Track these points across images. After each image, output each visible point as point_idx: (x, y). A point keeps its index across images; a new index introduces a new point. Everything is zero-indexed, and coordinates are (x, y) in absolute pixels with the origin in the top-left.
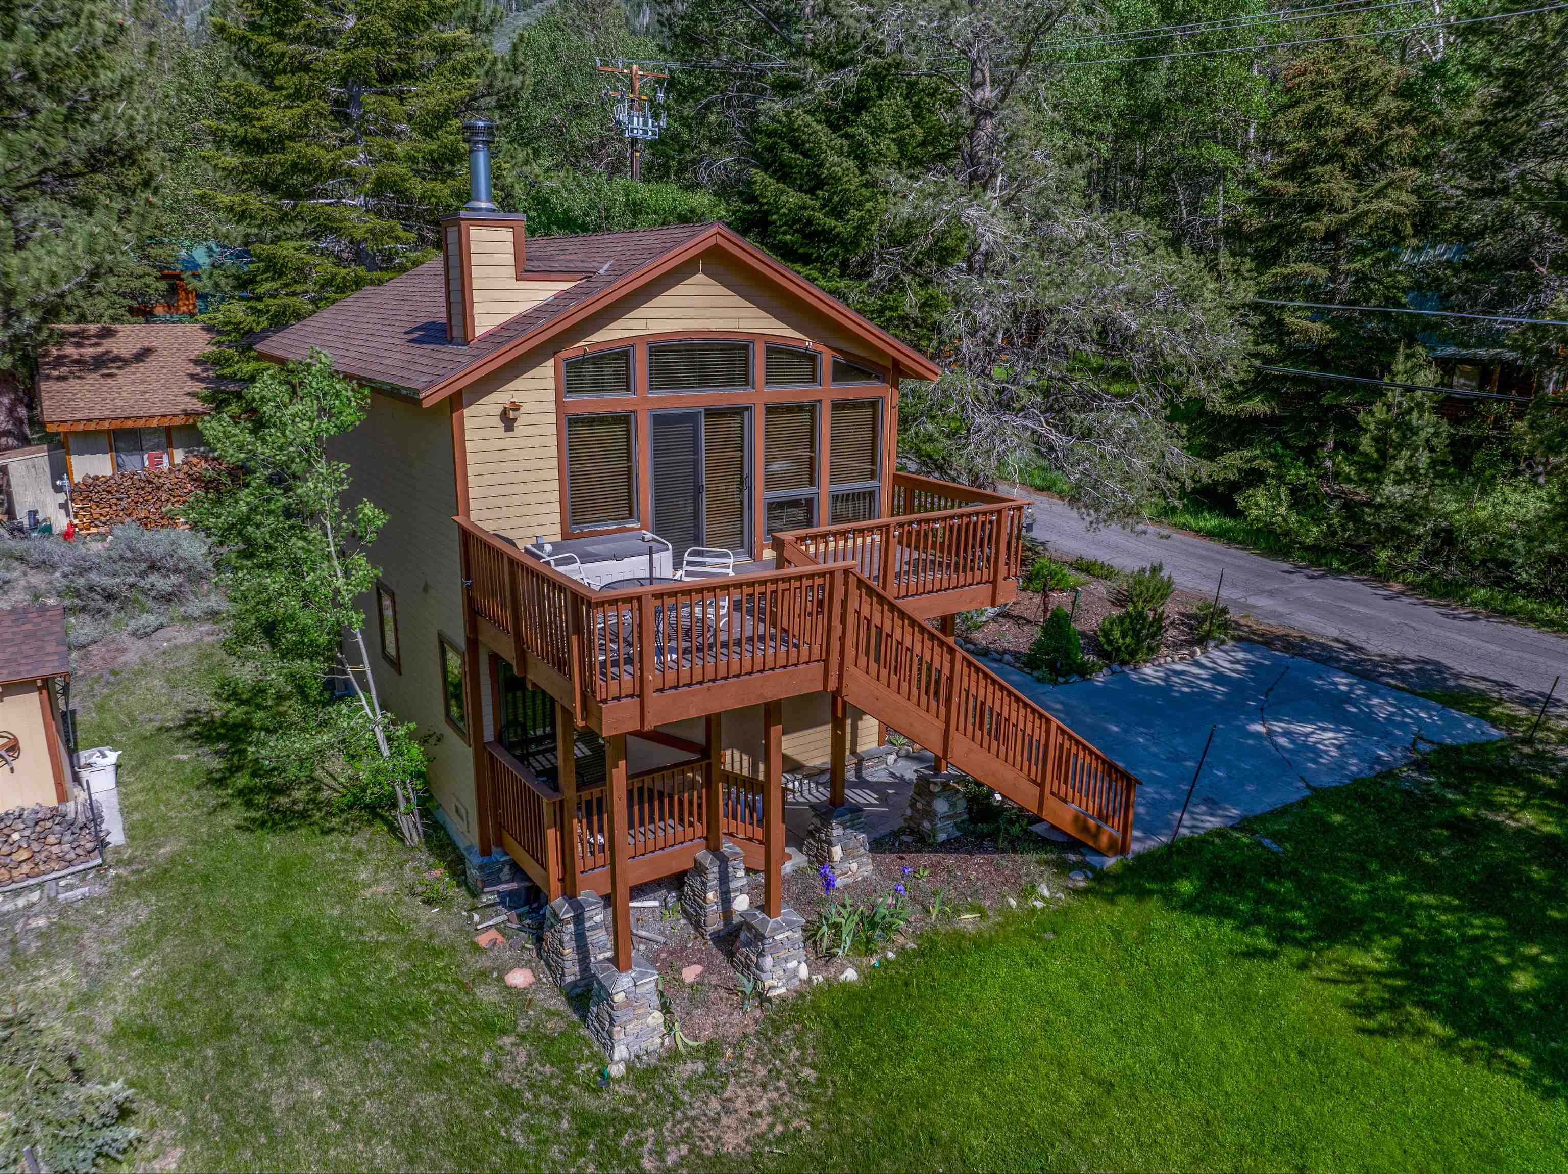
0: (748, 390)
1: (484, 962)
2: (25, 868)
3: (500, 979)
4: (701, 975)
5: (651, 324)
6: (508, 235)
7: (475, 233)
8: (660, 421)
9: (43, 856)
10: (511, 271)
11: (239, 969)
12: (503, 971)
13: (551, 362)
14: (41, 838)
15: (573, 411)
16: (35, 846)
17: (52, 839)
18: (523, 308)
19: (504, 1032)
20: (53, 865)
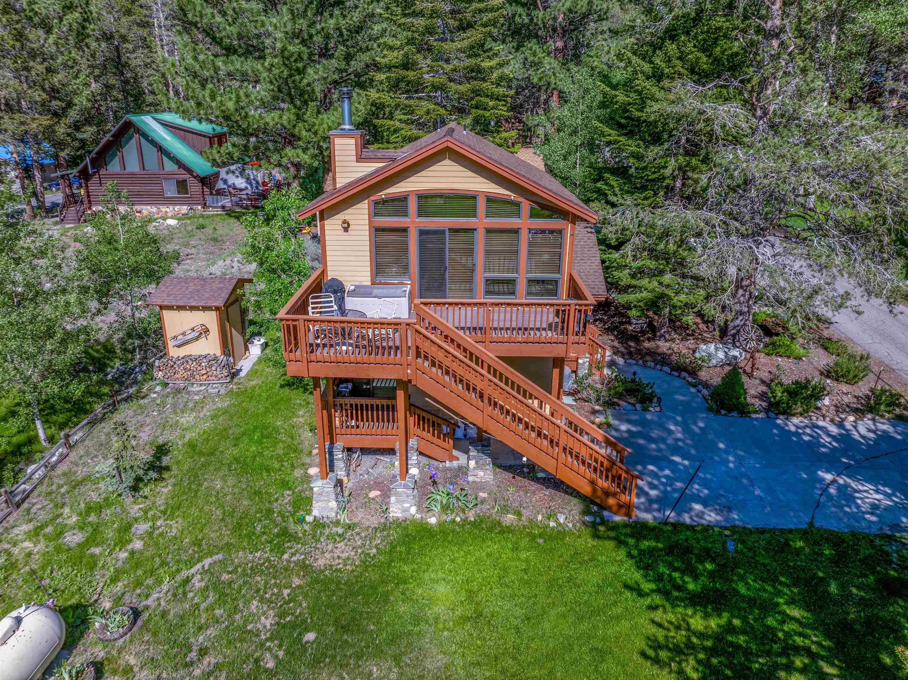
0: (474, 220)
1: (308, 460)
2: (205, 377)
3: (307, 469)
4: (377, 496)
5: (418, 185)
6: (353, 141)
7: (337, 141)
8: (422, 233)
9: (210, 373)
10: (354, 158)
11: (233, 434)
12: (310, 466)
13: (366, 201)
14: (211, 367)
15: (377, 225)
16: (208, 370)
17: (213, 368)
18: (360, 175)
19: (289, 489)
20: (213, 378)
